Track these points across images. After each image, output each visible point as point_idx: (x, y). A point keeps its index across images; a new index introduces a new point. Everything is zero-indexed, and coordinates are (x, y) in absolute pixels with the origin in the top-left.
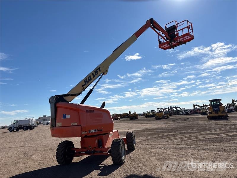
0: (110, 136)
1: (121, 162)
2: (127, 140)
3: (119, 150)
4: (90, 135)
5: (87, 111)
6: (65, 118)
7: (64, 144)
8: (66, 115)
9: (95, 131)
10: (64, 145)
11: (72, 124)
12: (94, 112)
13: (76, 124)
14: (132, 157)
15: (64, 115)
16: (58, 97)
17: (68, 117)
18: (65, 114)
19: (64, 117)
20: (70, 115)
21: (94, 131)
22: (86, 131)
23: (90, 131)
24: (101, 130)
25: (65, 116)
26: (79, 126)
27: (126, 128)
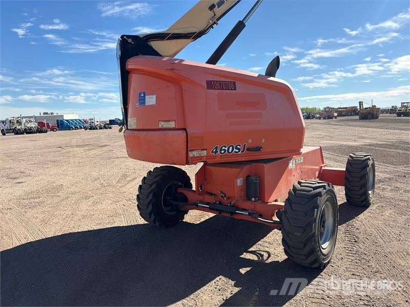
0: (291, 165)
1: (316, 265)
2: (346, 178)
3: (309, 225)
4: (218, 160)
5: (210, 85)
6: (144, 103)
7: (158, 176)
8: (144, 96)
9: (236, 148)
10: (157, 178)
11: (162, 125)
12: (235, 89)
13: (172, 125)
14: (361, 236)
15: (140, 94)
16: (130, 40)
17: (151, 100)
18: (144, 93)
19: (142, 101)
20: (155, 96)
21: (233, 151)
22: (203, 150)
23: (216, 148)
24: (258, 149)
25: (144, 99)
26: (181, 132)
27: (349, 138)
